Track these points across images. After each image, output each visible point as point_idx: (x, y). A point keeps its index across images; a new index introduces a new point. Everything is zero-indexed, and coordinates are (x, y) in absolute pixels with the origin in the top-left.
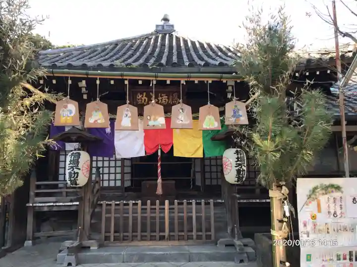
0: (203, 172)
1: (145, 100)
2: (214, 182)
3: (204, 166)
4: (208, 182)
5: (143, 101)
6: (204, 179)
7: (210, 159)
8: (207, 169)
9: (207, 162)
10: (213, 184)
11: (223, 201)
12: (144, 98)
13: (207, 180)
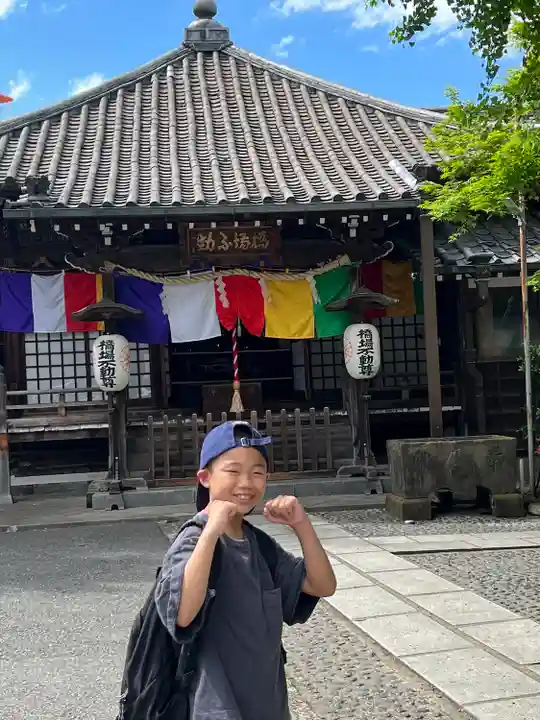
0: (309, 366)
1: (211, 244)
2: (330, 385)
3: (311, 354)
4: (318, 385)
5: (208, 247)
6: (310, 378)
7: (321, 340)
8: (316, 360)
9: (315, 348)
10: (326, 387)
11: (346, 414)
12: (210, 240)
13: (315, 381)
